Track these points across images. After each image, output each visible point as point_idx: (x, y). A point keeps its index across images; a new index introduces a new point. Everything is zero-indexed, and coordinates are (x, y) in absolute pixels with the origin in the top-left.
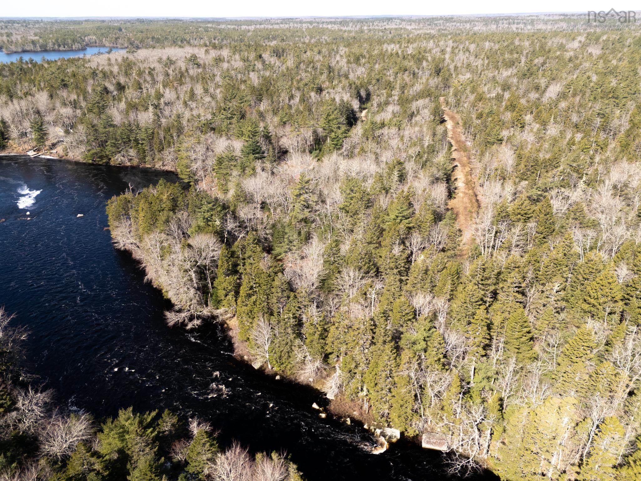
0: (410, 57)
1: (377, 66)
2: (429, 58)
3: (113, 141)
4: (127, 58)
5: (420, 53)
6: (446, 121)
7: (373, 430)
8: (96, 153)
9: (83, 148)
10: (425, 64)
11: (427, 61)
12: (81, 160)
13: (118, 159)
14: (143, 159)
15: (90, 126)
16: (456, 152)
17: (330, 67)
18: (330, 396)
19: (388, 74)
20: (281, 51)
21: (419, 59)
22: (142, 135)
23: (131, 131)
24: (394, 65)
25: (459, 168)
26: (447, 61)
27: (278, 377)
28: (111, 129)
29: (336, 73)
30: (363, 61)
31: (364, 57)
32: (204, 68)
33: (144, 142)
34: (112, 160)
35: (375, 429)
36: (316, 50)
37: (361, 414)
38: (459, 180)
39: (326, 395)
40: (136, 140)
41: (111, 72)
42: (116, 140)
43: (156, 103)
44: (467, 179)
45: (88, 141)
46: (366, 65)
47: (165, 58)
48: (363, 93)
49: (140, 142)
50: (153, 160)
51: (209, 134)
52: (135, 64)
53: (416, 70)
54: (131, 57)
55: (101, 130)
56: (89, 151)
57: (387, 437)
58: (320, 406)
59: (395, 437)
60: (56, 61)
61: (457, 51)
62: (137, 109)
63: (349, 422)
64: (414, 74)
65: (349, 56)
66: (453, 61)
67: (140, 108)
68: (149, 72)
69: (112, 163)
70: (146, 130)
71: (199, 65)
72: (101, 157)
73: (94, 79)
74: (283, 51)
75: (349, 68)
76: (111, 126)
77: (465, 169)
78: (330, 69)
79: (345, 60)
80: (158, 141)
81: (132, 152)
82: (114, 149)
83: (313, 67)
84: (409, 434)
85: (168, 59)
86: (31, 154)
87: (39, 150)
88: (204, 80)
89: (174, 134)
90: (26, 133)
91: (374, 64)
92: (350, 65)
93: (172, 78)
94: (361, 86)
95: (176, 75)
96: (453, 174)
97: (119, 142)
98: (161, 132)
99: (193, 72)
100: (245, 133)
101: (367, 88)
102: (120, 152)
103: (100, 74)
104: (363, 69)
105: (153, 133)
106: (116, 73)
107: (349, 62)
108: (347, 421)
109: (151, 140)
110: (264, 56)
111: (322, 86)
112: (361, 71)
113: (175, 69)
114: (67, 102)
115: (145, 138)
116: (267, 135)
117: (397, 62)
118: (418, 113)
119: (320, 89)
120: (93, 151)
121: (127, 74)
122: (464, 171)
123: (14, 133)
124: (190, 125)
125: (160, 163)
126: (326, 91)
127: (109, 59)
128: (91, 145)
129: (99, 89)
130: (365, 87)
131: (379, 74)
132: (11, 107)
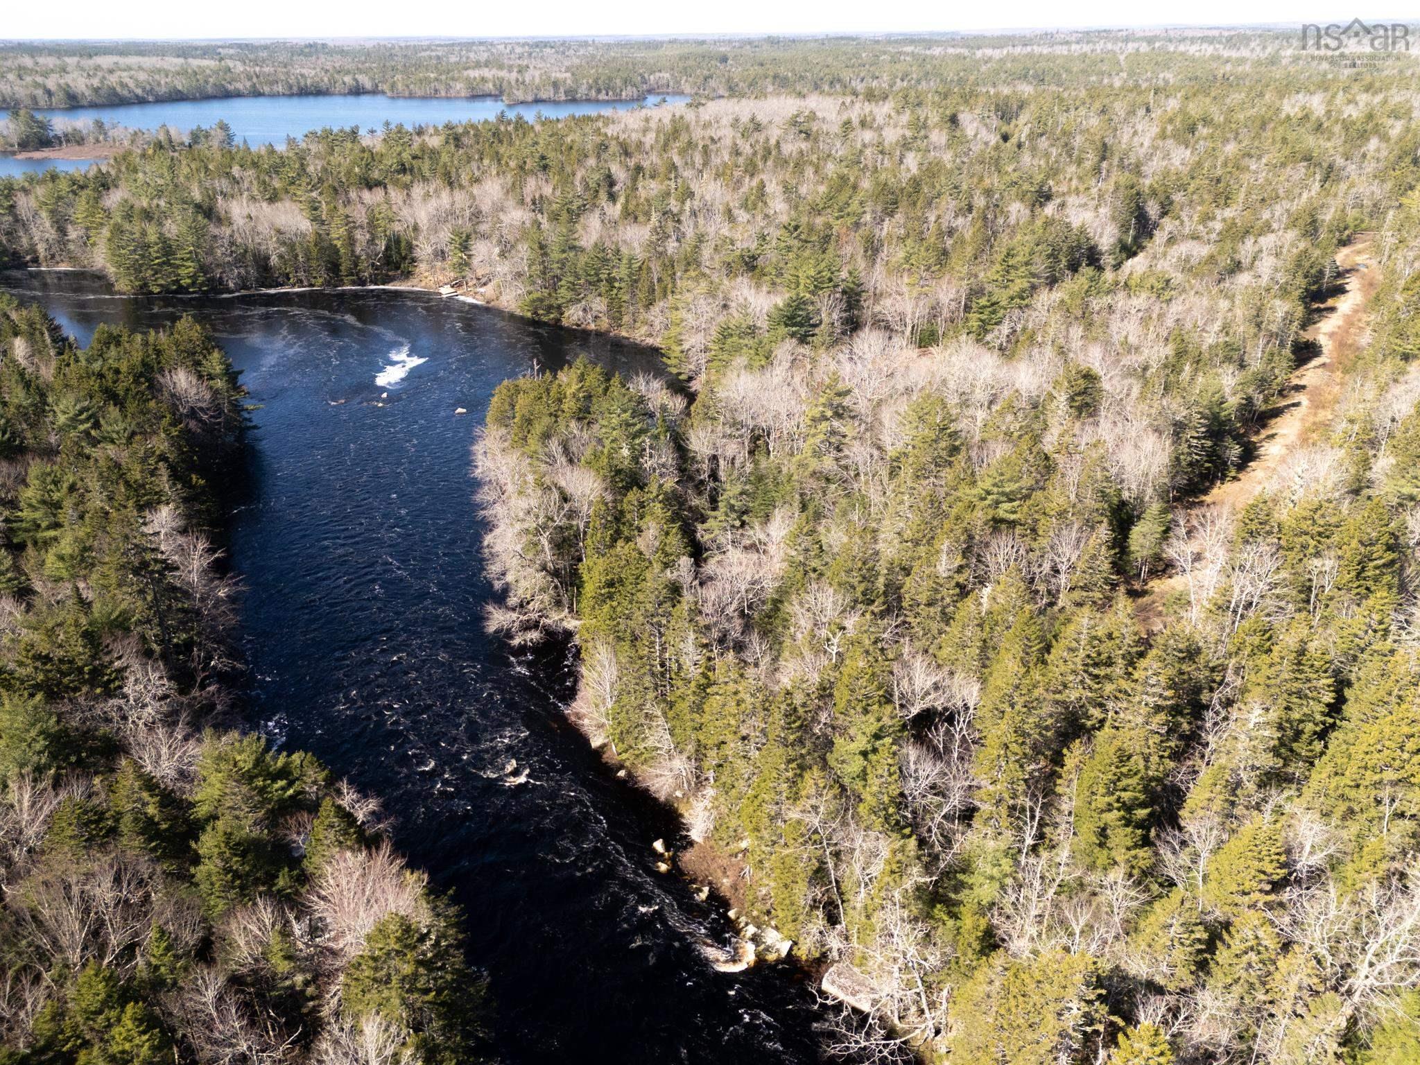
0: (1337, 128)
1: (1231, 149)
2: (1395, 133)
3: (571, 279)
4: (682, 117)
5: (1371, 117)
6: (1345, 292)
7: (742, 925)
8: (541, 300)
9: (521, 288)
10: (1373, 144)
12: (518, 312)
13: (573, 316)
14: (617, 319)
15: (536, 246)
16: (1319, 370)
17: (1105, 145)
18: (696, 834)
19: (1253, 167)
20: (1015, 107)
21: (1362, 132)
22: (621, 272)
23: (605, 261)
24: (1278, 146)
25: (1297, 412)
27: (622, 773)
28: (572, 254)
29: (1116, 161)
30: (1203, 131)
31: (1207, 121)
32: (816, 140)
33: (623, 285)
34: (566, 314)
35: (747, 924)
36: (1097, 105)
37: (735, 887)
38: (1278, 439)
39: (688, 830)
40: (611, 281)
41: (640, 144)
42: (577, 276)
43: (675, 210)
44: (1303, 439)
45: (531, 276)
46: (1201, 142)
47: (745, 119)
48: (1152, 209)
49: (617, 285)
50: (635, 321)
51: (739, 279)
52: (688, 129)
53: (1340, 162)
54: (690, 116)
55: (555, 255)
56: (530, 293)
57: (762, 947)
58: (667, 849)
59: (778, 950)
60: (558, 120)
62: (636, 218)
63: (703, 895)
64: (1330, 170)
65: (1171, 121)
67: (641, 218)
68: (705, 147)
69: (565, 323)
70: (630, 260)
71: (808, 135)
72: (549, 308)
73: (599, 157)
74: (1021, 107)
75: (1156, 148)
76: (573, 248)
77: (1315, 414)
78: (1104, 152)
79: (1155, 130)
80: (647, 284)
81: (599, 304)
82: (569, 295)
83: (1066, 145)
84: (799, 953)
85: (753, 120)
86: (446, 291)
87: (459, 285)
88: (799, 166)
89: (679, 274)
90: (443, 252)
91: (1226, 141)
92: (1160, 143)
93: (741, 160)
94: (1154, 193)
95: (755, 153)
96: (1273, 421)
97: (582, 281)
98: (656, 267)
99: (789, 149)
100: (802, 282)
101: (1168, 197)
102: (579, 301)
103: (614, 147)
104: (1188, 152)
105: (640, 268)
106: (648, 147)
107: (1163, 136)
108: (701, 891)
109: (636, 281)
110: (964, 118)
111: (1054, 190)
112: (1180, 157)
113: (757, 141)
114: (528, 200)
115: (626, 278)
116: (852, 289)
117: (1291, 136)
118: (1252, 266)
119: (1044, 196)
120: (535, 295)
121: (665, 148)
122: (1311, 419)
123: (424, 250)
124: (717, 257)
125: (644, 329)
126: (1058, 201)
127: (647, 120)
128: (534, 283)
129: (596, 176)
130: (1162, 197)
131: (1225, 164)
132: (433, 203)
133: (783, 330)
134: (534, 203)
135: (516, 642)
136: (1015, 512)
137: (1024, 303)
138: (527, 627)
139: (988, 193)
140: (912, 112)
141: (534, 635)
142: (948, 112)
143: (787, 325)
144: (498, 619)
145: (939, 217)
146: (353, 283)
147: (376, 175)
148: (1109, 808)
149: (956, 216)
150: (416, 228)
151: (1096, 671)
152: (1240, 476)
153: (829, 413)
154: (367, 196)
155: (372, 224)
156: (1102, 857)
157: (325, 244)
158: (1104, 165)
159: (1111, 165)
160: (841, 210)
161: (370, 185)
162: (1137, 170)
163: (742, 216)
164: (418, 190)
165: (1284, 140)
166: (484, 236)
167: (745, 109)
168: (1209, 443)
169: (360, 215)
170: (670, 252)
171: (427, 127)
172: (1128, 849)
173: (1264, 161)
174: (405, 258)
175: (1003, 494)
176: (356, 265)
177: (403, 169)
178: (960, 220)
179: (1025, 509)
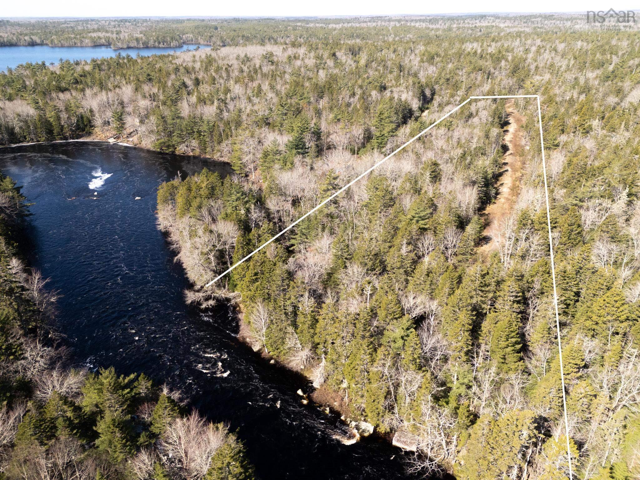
0: (488, 57)
1: (450, 66)
2: (510, 58)
3: (179, 132)
4: (210, 55)
5: (500, 52)
6: (509, 124)
7: (349, 422)
8: (164, 143)
9: (154, 137)
10: (503, 63)
11: (507, 60)
12: (152, 149)
13: (181, 149)
14: (204, 150)
15: (160, 117)
16: (511, 156)
17: (400, 65)
18: (316, 385)
19: (461, 74)
20: (357, 49)
21: (497, 58)
22: (204, 128)
23: (195, 123)
24: (468, 64)
25: (509, 173)
26: (529, 61)
27: (272, 362)
28: (178, 121)
29: (406, 72)
30: (437, 59)
31: (438, 55)
32: (277, 65)
33: (205, 134)
34: (178, 149)
35: (351, 421)
36: (392, 49)
37: (341, 405)
38: (504, 185)
39: (312, 383)
40: (199, 132)
41: (194, 68)
42: (182, 131)
43: (223, 98)
44: (514, 185)
45: (158, 132)
46: (439, 64)
47: (242, 55)
48: (428, 93)
49: (202, 134)
50: (213, 151)
51: (263, 129)
52: (215, 61)
53: (492, 70)
54: (214, 54)
55: (169, 121)
56: (158, 140)
57: (361, 431)
58: (304, 393)
59: (368, 431)
60: (148, 57)
61: (542, 50)
62: (205, 103)
63: (328, 411)
64: (489, 74)
65: (424, 55)
66: (536, 61)
67: (208, 102)
68: (226, 69)
69: (177, 153)
70: (208, 122)
71: (273, 63)
72: (168, 146)
73: (176, 74)
74: (359, 50)
75: (421, 66)
76: (178, 117)
77: (515, 174)
78: (401, 68)
79: (418, 59)
80: (218, 133)
81: (195, 143)
82: (179, 140)
83: (384, 65)
84: (380, 431)
85: (246, 56)
86: (112, 141)
87: (118, 138)
88: (274, 76)
89: (233, 128)
90: (108, 122)
91: (448, 63)
92: (422, 64)
93: (245, 74)
94: (427, 85)
95: (250, 71)
96: (500, 178)
97: (184, 133)
98: (222, 125)
99: (265, 69)
100: (295, 128)
101: (433, 87)
102: (184, 142)
103: (182, 70)
104: (435, 68)
105: (214, 126)
106: (197, 69)
107: (422, 61)
108: (326, 410)
109: (212, 132)
110: (338, 54)
111: (387, 85)
112: (432, 71)
113: (250, 66)
114: (147, 95)
115: (207, 130)
116: (316, 132)
117: (473, 61)
118: (477, 114)
119: (383, 88)
120: (161, 141)
121: (206, 70)
122: (514, 176)
123: (98, 121)
124: (249, 119)
125: (219, 154)
126: (390, 90)
127: (194, 56)
128: (160, 135)
129: (178, 83)
130: (431, 87)
131: (450, 73)
132: (99, 98)
133: (294, 151)
134: (151, 97)
135: (203, 306)
136: (425, 225)
137: (394, 134)
138: (207, 299)
139: (361, 87)
140: (315, 52)
141: (211, 302)
142: (332, 52)
143: (296, 149)
144: (191, 297)
145: (343, 98)
146: (61, 139)
147: (63, 85)
148: (507, 346)
149: (350, 98)
150: (91, 111)
151: (483, 289)
152: (496, 201)
153: (331, 187)
154: (61, 95)
155: (67, 109)
156: (505, 367)
157: (43, 120)
158: (402, 74)
159: (404, 73)
160: (301, 96)
161: (63, 90)
162: (416, 75)
163: (256, 100)
164: (88, 92)
165: (471, 62)
166: (129, 114)
167: (241, 51)
168: (485, 189)
169: (61, 106)
170: (226, 118)
171: (81, 61)
172: (515, 362)
173: (464, 71)
174: (86, 126)
175: (420, 217)
176: (62, 130)
177: (77, 82)
178: (352, 99)
179: (430, 223)
